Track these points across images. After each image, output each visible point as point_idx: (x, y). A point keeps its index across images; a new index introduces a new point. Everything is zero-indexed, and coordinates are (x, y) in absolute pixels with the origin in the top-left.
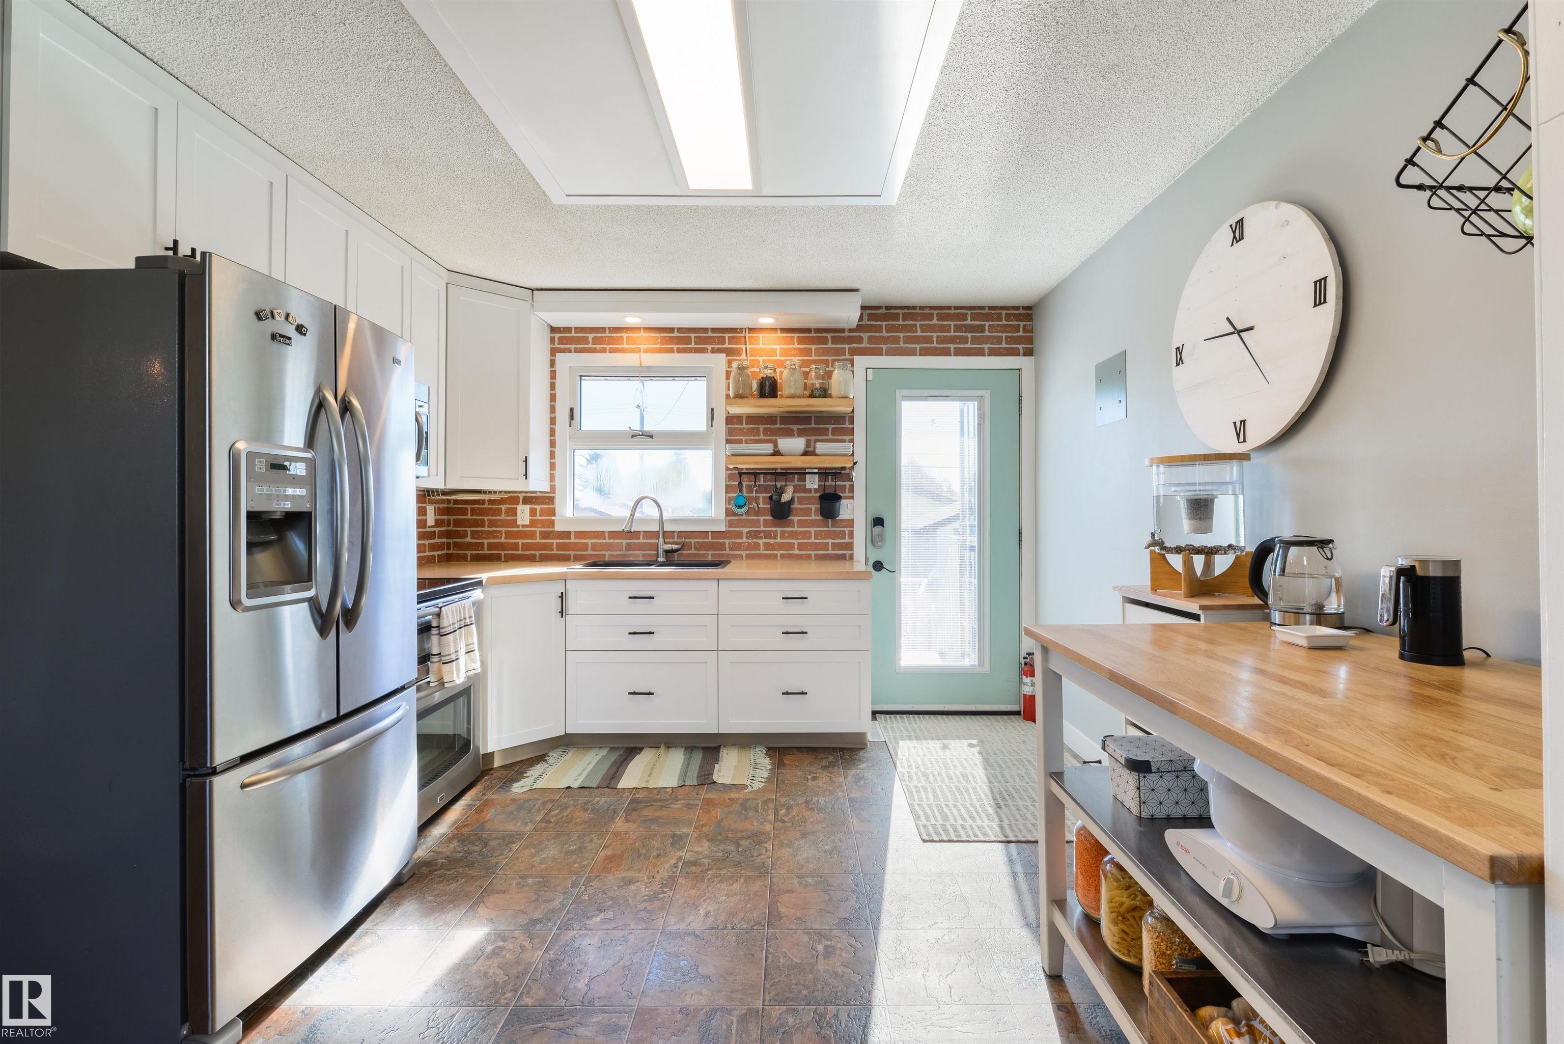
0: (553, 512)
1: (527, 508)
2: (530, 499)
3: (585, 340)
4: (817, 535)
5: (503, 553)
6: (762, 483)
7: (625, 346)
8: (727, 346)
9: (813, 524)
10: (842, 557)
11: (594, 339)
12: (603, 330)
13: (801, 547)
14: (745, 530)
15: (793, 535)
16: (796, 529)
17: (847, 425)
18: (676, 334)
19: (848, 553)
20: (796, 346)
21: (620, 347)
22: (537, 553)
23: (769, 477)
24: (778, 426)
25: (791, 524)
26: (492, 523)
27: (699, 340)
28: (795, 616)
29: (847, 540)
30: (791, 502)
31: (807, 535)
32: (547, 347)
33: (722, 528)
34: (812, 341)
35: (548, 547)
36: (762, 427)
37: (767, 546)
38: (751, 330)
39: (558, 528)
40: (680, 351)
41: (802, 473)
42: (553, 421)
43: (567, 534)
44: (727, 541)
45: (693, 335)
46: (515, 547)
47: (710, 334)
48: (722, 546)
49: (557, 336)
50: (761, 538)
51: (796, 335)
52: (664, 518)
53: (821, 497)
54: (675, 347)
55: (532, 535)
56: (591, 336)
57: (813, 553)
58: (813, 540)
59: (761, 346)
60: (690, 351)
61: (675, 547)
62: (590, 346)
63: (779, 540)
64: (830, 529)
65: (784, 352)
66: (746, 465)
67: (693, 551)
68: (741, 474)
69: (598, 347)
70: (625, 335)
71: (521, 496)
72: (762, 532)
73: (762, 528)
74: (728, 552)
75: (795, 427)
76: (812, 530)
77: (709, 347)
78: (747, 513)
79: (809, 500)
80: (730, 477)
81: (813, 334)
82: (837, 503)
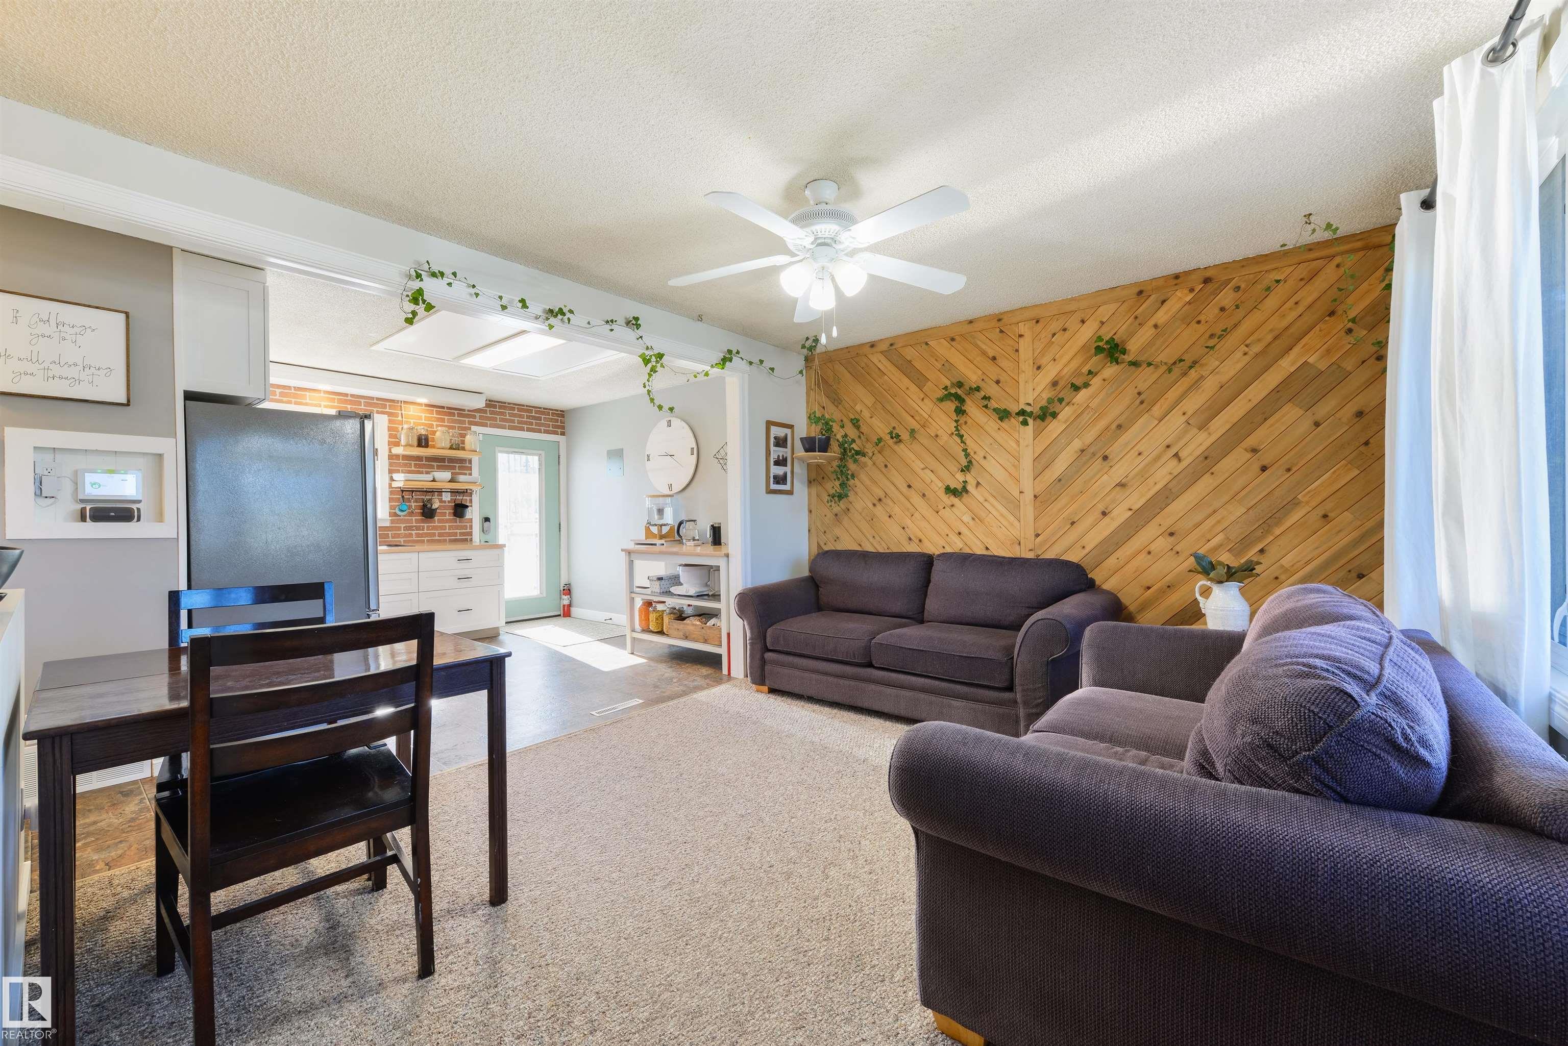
3: (274, 393)
4: (450, 527)
6: (418, 497)
7: (308, 401)
8: (387, 410)
9: (447, 521)
10: (466, 540)
11: (280, 393)
12: (289, 388)
13: (440, 535)
14: (403, 525)
15: (435, 528)
16: (436, 524)
17: (467, 465)
18: (349, 398)
19: (469, 537)
20: (435, 415)
21: (304, 401)
23: (418, 493)
24: (424, 462)
25: (435, 521)
27: (368, 405)
28: (464, 569)
29: (468, 530)
30: (435, 508)
31: (444, 528)
33: (388, 524)
34: (446, 414)
36: (413, 463)
37: (418, 535)
38: (400, 401)
41: (441, 491)
44: (390, 533)
45: (363, 401)
47: (375, 401)
48: (387, 536)
50: (414, 530)
51: (435, 409)
53: (454, 506)
54: (349, 406)
56: (278, 391)
57: (447, 538)
58: (448, 531)
59: (411, 412)
62: (278, 397)
63: (425, 531)
64: (458, 524)
65: (427, 418)
66: (405, 486)
68: (403, 491)
69: (285, 399)
70: (307, 394)
72: (413, 526)
73: (415, 524)
74: (390, 539)
75: (435, 464)
76: (447, 525)
77: (375, 409)
78: (407, 514)
79: (446, 507)
80: (392, 493)
81: (445, 410)
82: (463, 509)
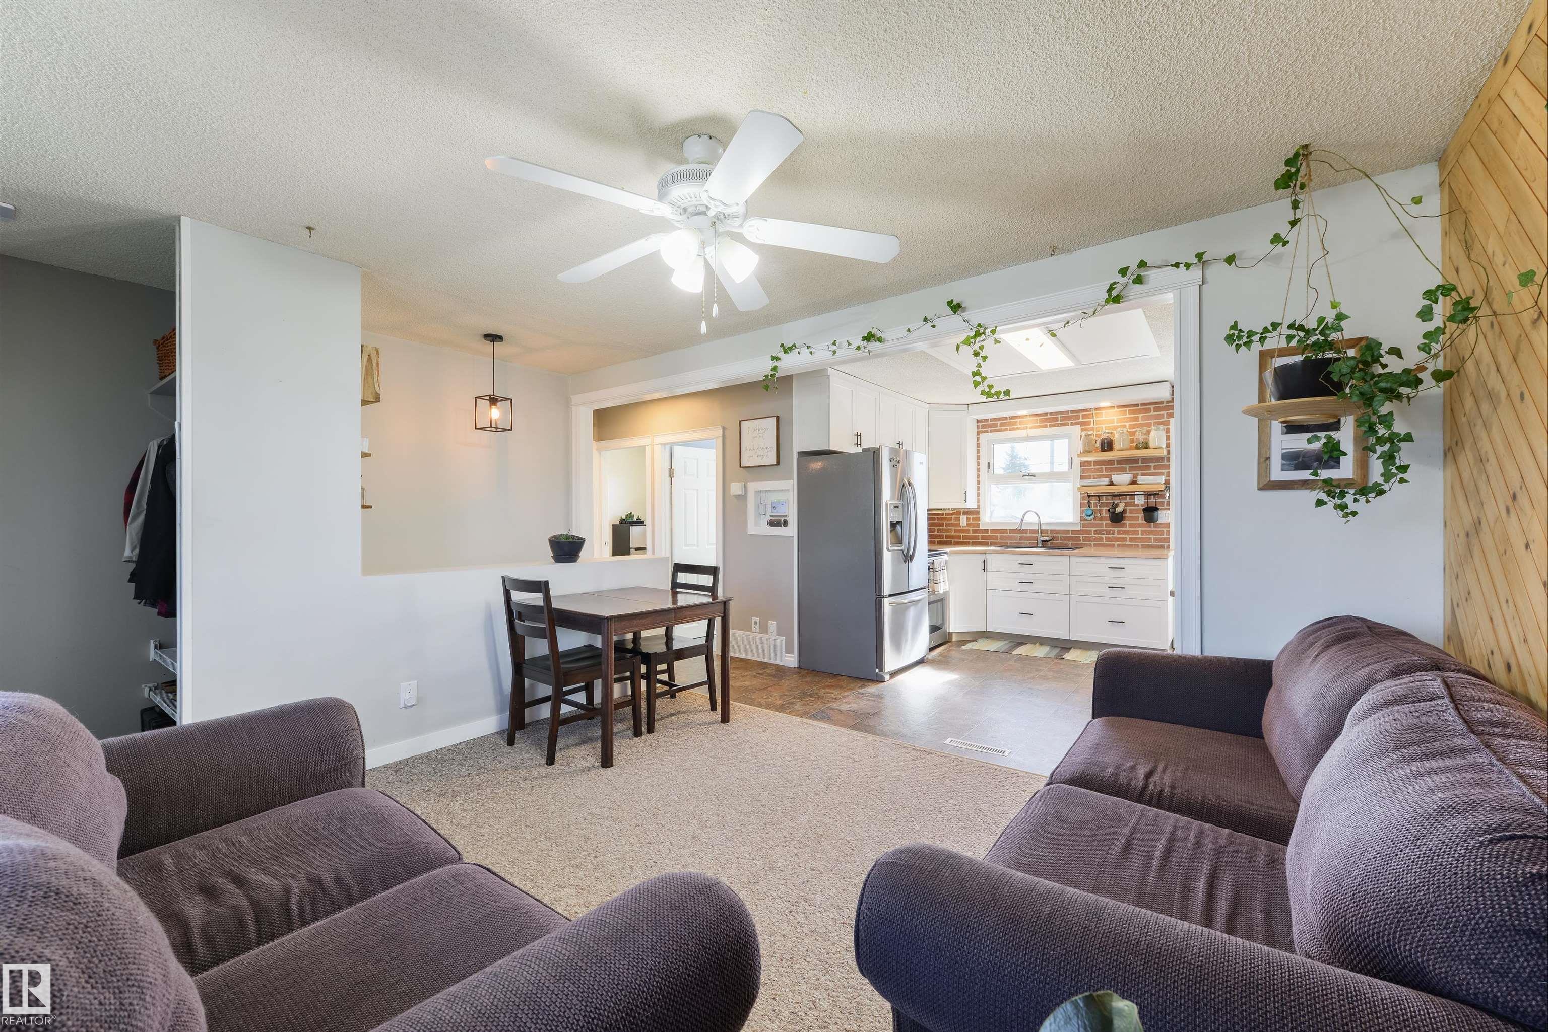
0: (979, 519)
1: (965, 517)
2: (967, 512)
3: (996, 425)
4: (1143, 533)
5: (953, 540)
6: (1104, 501)
7: (1018, 426)
8: (1081, 420)
9: (1140, 526)
10: (1162, 547)
11: (1000, 424)
12: (1006, 418)
13: (1131, 540)
14: (1093, 529)
15: (1126, 533)
16: (1128, 529)
17: (1165, 463)
18: (1049, 416)
19: (1166, 544)
20: (1128, 415)
21: (1016, 427)
22: (971, 541)
23: (1109, 497)
24: (1115, 466)
25: (1124, 526)
26: (947, 525)
27: (1063, 419)
28: (1116, 578)
29: (1165, 536)
30: (1124, 511)
31: (1137, 533)
32: (975, 430)
33: (1079, 528)
34: (1140, 411)
35: (977, 538)
36: (1104, 467)
37: (1108, 539)
38: (1096, 409)
39: (981, 528)
40: (1051, 426)
41: (1132, 495)
42: (978, 470)
43: (987, 531)
44: (1081, 536)
45: (1059, 416)
46: (959, 537)
47: (1070, 414)
48: (1078, 539)
49: (980, 424)
50: (1104, 534)
51: (1128, 409)
52: (1042, 522)
53: (1144, 510)
54: (1048, 424)
55: (968, 531)
56: (999, 422)
57: (1140, 544)
58: (1140, 536)
59: (1104, 418)
60: (1057, 425)
61: (1048, 539)
62: (999, 428)
63: (1116, 536)
64: (1153, 529)
65: (1120, 420)
66: (1092, 491)
67: (1060, 542)
68: (1089, 496)
69: (1003, 428)
70: (1018, 420)
71: (962, 511)
72: (1103, 530)
73: (1105, 529)
74: (1082, 542)
75: (1127, 466)
76: (1140, 530)
77: (1070, 422)
78: (1095, 519)
79: (1137, 511)
80: (1083, 498)
81: (1140, 407)
82: (1156, 513)
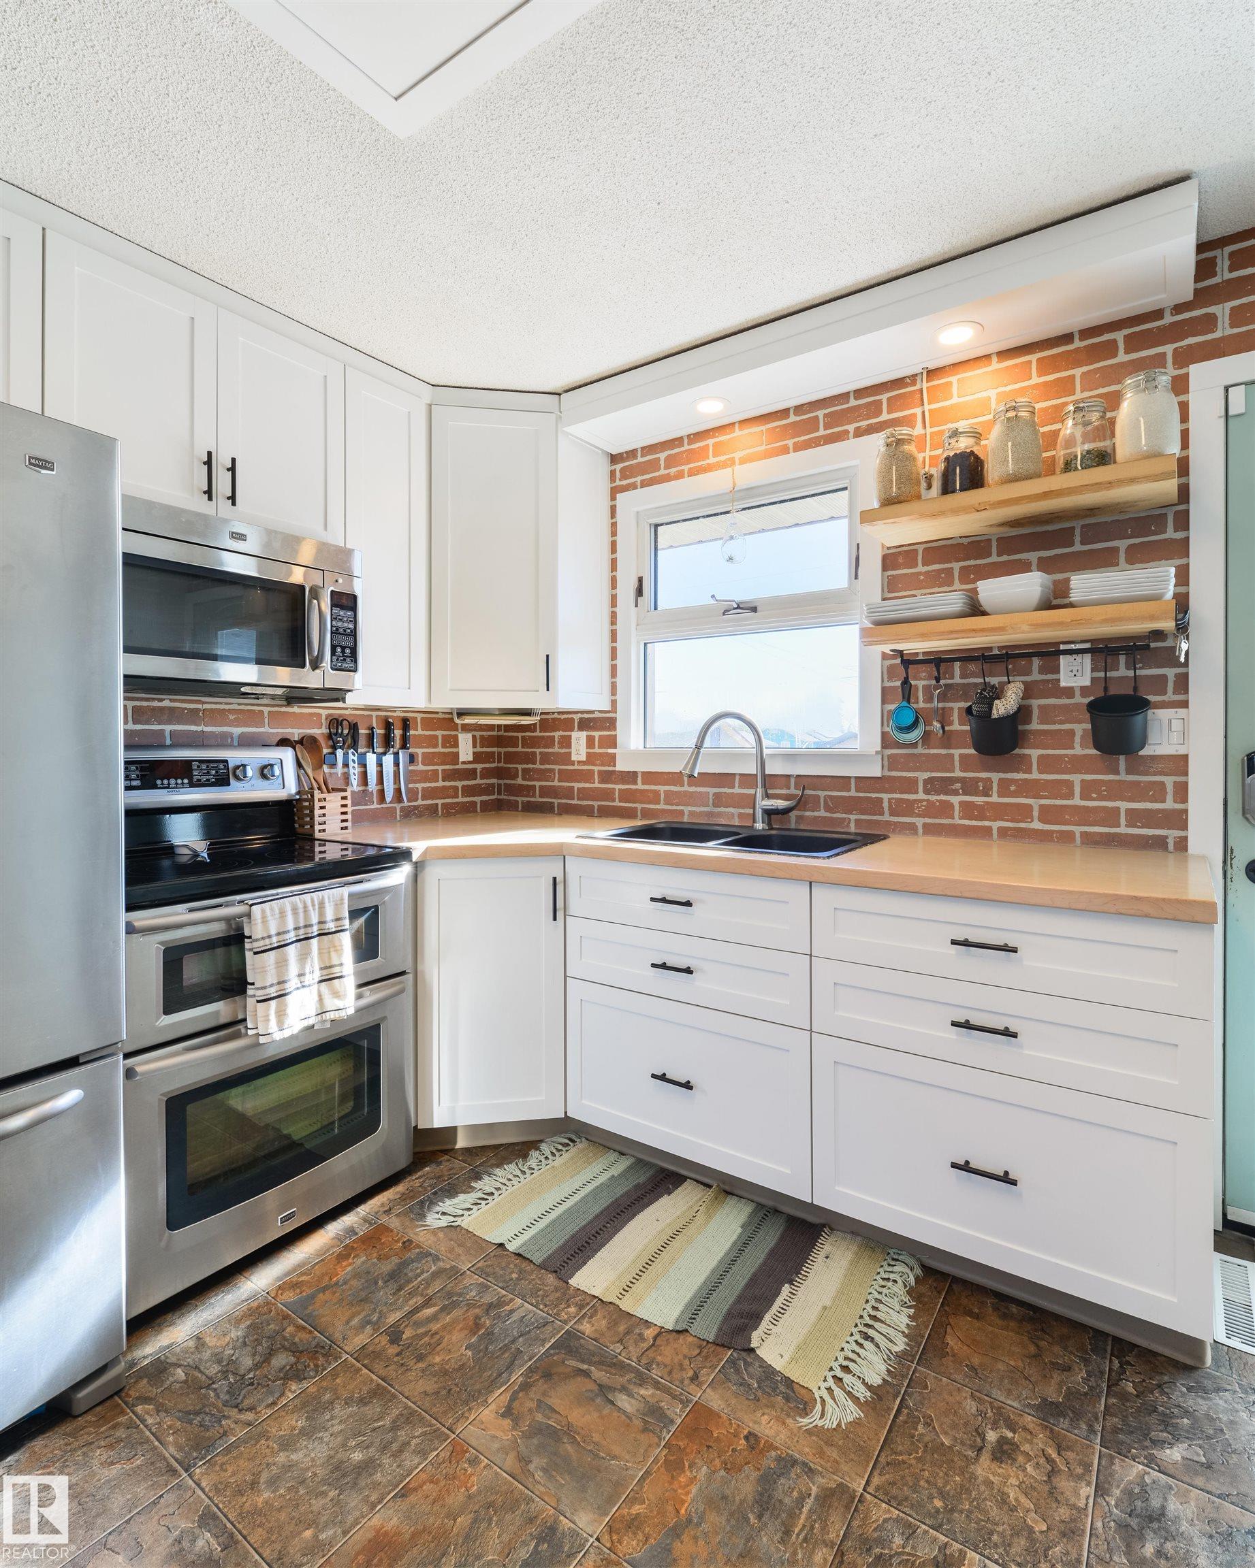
0: (612, 742)
1: (584, 734)
2: (588, 722)
3: (654, 465)
4: (1088, 790)
5: (556, 801)
6: (957, 680)
7: (712, 460)
8: (885, 417)
9: (1077, 764)
10: (1157, 844)
11: (667, 459)
12: (678, 441)
13: (1047, 814)
14: (923, 776)
15: (1029, 788)
16: (1035, 775)
17: (1172, 533)
18: (793, 418)
19: (1172, 835)
20: (1036, 379)
21: (703, 463)
22: (596, 804)
23: (972, 667)
25: (1023, 764)
26: (546, 759)
27: (832, 420)
29: (1169, 804)
30: (1022, 713)
31: (1065, 789)
32: (605, 486)
33: (875, 771)
34: (1074, 360)
35: (608, 795)
36: (956, 566)
37: (969, 811)
38: (932, 373)
39: (621, 766)
40: (798, 448)
41: (1049, 653)
42: (614, 601)
43: (631, 777)
44: (885, 797)
45: (820, 414)
46: (569, 793)
47: (853, 402)
48: (876, 807)
49: (618, 467)
50: (955, 793)
51: (1033, 358)
52: (766, 752)
53: (1092, 707)
54: (790, 442)
55: (587, 776)
56: (662, 456)
57: (1077, 830)
58: (1077, 801)
59: (955, 400)
60: (816, 443)
61: (781, 804)
62: (662, 472)
63: (995, 798)
64: (1123, 776)
66: (916, 646)
67: (822, 813)
68: (906, 664)
69: (673, 471)
70: (711, 442)
71: (576, 717)
72: (958, 780)
73: (958, 773)
74: (887, 817)
75: (1033, 556)
76: (1076, 779)
77: (851, 428)
78: (926, 736)
79: (1067, 713)
80: (890, 673)
81: (1078, 344)
82: (1140, 718)
